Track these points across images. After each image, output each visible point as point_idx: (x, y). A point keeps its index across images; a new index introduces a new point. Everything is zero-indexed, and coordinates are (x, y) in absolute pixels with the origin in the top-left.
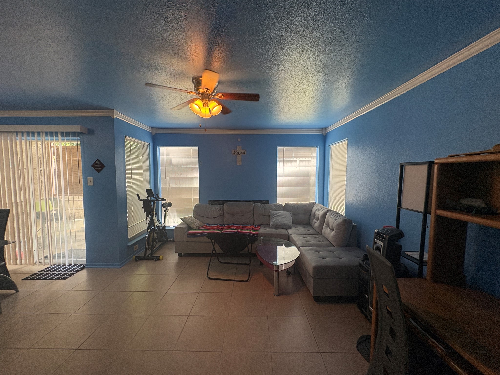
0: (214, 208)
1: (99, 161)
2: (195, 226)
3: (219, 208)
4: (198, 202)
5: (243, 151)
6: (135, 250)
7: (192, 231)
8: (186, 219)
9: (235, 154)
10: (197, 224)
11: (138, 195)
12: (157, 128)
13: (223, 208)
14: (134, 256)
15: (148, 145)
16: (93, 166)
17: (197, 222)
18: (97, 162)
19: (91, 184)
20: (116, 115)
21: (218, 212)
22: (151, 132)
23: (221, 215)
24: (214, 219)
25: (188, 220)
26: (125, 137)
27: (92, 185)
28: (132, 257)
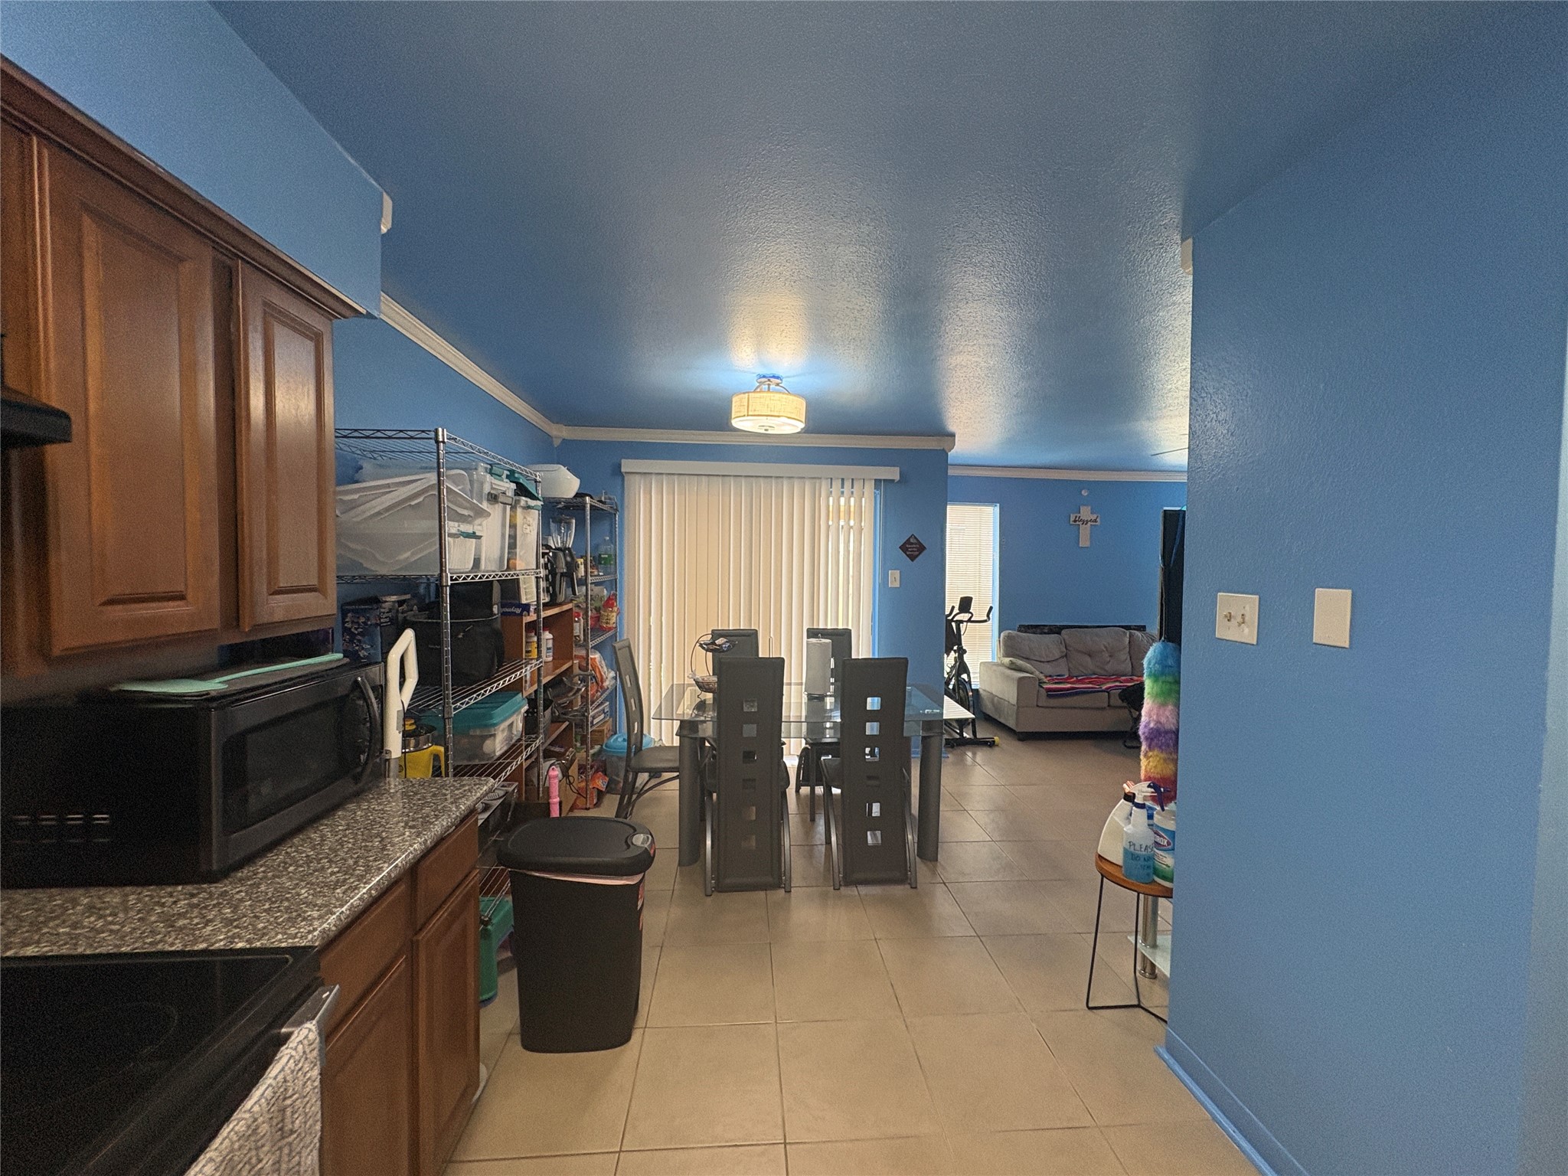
1: (915, 538)
5: (1094, 517)
9: (1077, 523)
16: (903, 548)
18: (912, 540)
19: (897, 584)
27: (898, 586)
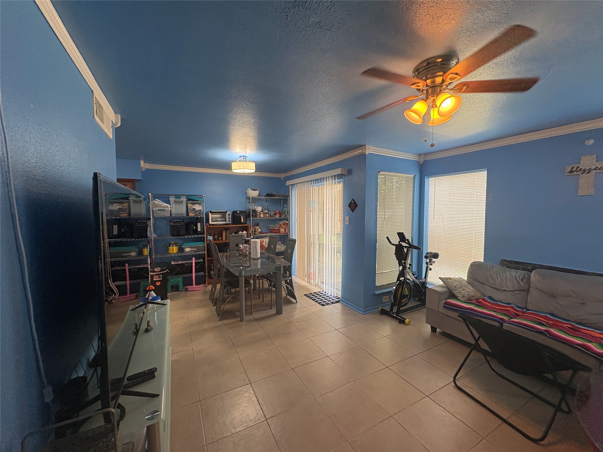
0: (508, 274)
1: (354, 200)
2: (461, 294)
3: (519, 277)
4: (481, 259)
6: (384, 301)
7: (453, 301)
8: (448, 280)
9: (575, 173)
10: (466, 293)
11: (387, 238)
12: (425, 154)
13: (530, 277)
14: (380, 308)
15: (413, 178)
16: (350, 205)
17: (467, 290)
18: (352, 202)
20: (368, 150)
21: (516, 282)
22: (418, 160)
23: (524, 290)
24: (507, 293)
25: (452, 282)
26: (379, 172)
27: (348, 224)
28: (378, 308)
